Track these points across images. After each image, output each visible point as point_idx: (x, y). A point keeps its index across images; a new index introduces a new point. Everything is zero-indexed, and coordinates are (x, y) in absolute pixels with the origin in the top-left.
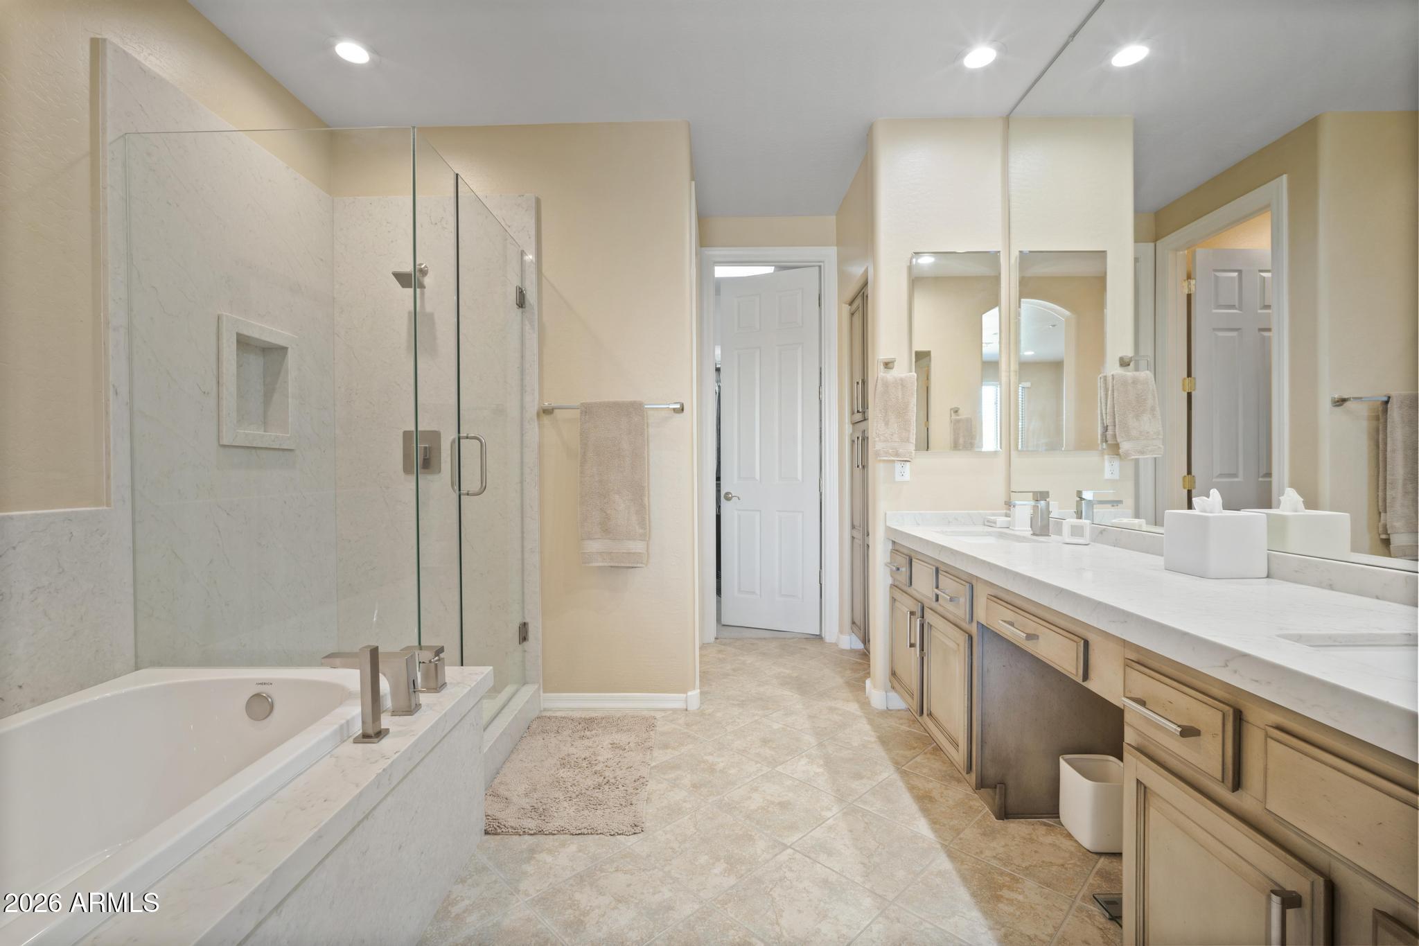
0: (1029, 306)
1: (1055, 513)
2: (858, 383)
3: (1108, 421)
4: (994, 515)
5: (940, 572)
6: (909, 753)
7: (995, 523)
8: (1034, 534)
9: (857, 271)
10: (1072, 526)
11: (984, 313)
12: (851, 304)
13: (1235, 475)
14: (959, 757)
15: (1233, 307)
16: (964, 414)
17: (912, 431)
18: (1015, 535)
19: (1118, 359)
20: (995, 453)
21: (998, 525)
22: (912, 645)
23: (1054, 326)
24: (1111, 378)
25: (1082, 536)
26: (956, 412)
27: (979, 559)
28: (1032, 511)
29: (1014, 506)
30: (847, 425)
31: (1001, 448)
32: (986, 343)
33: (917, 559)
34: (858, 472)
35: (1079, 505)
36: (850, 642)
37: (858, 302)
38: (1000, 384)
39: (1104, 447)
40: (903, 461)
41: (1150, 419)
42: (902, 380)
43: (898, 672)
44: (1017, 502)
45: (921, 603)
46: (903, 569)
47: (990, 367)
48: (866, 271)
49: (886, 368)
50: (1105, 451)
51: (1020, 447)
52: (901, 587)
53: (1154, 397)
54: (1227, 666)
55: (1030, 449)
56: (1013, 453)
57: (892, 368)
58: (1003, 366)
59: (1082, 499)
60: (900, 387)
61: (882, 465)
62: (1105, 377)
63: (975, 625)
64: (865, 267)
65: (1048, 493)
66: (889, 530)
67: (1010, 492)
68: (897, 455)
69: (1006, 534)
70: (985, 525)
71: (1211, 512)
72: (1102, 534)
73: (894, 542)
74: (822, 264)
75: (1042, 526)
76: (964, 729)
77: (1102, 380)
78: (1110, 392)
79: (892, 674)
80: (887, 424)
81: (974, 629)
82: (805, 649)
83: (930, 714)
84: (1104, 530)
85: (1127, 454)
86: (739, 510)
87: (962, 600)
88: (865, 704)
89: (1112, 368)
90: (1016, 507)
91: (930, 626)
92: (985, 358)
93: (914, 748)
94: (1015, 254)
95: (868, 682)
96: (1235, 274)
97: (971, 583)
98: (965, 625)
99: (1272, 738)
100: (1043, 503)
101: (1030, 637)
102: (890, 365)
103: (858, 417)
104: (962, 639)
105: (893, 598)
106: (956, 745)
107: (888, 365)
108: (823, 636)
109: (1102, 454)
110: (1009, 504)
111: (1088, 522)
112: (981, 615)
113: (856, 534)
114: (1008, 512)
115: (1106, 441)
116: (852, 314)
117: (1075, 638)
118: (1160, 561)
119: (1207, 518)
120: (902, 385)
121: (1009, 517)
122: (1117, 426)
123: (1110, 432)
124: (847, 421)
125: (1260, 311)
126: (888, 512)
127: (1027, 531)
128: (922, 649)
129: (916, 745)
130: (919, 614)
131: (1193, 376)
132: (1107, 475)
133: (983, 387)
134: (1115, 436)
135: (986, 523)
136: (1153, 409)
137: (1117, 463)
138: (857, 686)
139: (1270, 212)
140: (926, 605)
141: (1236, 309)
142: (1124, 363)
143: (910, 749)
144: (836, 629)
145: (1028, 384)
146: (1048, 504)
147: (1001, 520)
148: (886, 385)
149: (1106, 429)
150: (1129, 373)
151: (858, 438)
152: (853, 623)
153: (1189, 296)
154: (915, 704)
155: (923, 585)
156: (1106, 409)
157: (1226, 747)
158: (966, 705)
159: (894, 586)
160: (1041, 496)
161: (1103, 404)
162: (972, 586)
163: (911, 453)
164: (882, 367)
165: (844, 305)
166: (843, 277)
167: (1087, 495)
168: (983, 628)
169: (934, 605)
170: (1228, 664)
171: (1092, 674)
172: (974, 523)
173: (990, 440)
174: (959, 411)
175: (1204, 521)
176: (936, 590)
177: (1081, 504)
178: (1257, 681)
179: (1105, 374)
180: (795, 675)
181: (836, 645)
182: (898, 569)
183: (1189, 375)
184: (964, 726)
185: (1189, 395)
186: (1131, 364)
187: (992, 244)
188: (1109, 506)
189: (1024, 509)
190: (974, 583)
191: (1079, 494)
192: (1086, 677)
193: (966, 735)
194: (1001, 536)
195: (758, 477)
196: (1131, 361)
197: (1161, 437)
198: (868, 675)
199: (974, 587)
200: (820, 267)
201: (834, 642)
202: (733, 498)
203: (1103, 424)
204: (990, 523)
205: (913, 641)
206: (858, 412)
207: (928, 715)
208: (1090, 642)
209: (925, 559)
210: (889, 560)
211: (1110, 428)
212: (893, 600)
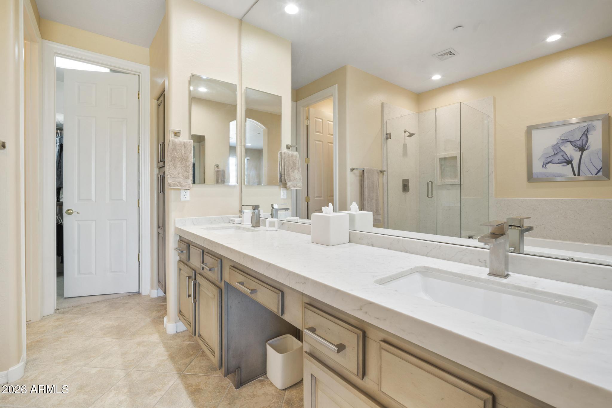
0: (250, 122)
1: (262, 215)
2: (160, 144)
3: (282, 173)
4: (234, 217)
5: (205, 253)
6: (187, 361)
7: (234, 221)
8: (253, 227)
9: (160, 81)
10: (270, 222)
11: (230, 122)
12: (158, 100)
13: (321, 197)
14: (215, 360)
15: (320, 132)
16: (221, 168)
17: (190, 172)
18: (244, 228)
19: (286, 145)
20: (234, 186)
21: (236, 223)
22: (189, 296)
23: (259, 133)
24: (283, 153)
25: (274, 226)
26: (218, 166)
27: (225, 246)
28: (252, 214)
29: (243, 213)
30: (155, 169)
31: (237, 183)
32: (232, 138)
33: (193, 245)
34: (161, 195)
35: (272, 210)
36: (156, 293)
37: (161, 99)
38: (237, 157)
39: (281, 184)
40: (185, 189)
41: (297, 173)
42: (184, 143)
43: (183, 311)
44: (245, 211)
45: (194, 270)
46: (185, 252)
47: (233, 149)
48: (164, 82)
49: (175, 135)
50: (281, 186)
51: (246, 184)
52: (184, 262)
53: (299, 163)
54: (361, 309)
55: (251, 184)
56: (243, 186)
57: (179, 136)
58: (238, 149)
59: (273, 208)
60: (183, 147)
61: (173, 191)
62: (281, 153)
63: (223, 282)
64: (164, 79)
65: (259, 206)
66: (177, 229)
67: (242, 206)
68: (181, 186)
69: (240, 227)
70: (229, 222)
71: (329, 214)
72: (282, 225)
73: (180, 236)
74: (140, 74)
75: (256, 222)
76: (218, 344)
77: (280, 154)
78: (283, 160)
79: (179, 312)
80: (175, 168)
81: (222, 285)
82: (127, 303)
83: (200, 335)
84: (284, 223)
85: (290, 187)
86: (78, 221)
87: (216, 269)
88: (163, 333)
89: (284, 149)
90: (245, 213)
91: (199, 284)
92: (231, 145)
93: (191, 356)
94: (244, 88)
95: (165, 319)
96: (321, 120)
97: (220, 259)
98: (218, 283)
99: (384, 349)
100: (257, 210)
101: (254, 291)
102: (178, 134)
103: (161, 164)
104: (216, 291)
105: (179, 268)
106: (213, 353)
107: (176, 134)
108: (141, 292)
109: (280, 187)
110: (241, 212)
111: (277, 219)
112: (226, 277)
113: (160, 231)
114: (241, 215)
115: (282, 182)
116: (159, 106)
117: (277, 291)
118: (309, 238)
119: (329, 217)
120: (184, 146)
121: (241, 218)
122: (286, 175)
123: (283, 178)
124: (155, 166)
125: (328, 135)
126: (176, 219)
127: (250, 224)
128: (195, 298)
129: (192, 353)
130: (193, 277)
131: (309, 157)
132: (282, 197)
133: (230, 158)
134: (285, 179)
135: (230, 222)
136: (299, 169)
137: (285, 191)
138: (159, 321)
139: (332, 98)
140: (197, 272)
141: (321, 133)
142: (288, 147)
143: (188, 357)
144: (149, 287)
145: (249, 158)
146: (259, 211)
147: (237, 220)
148: (175, 145)
149: (281, 176)
150: (290, 152)
151: (161, 176)
152: (159, 282)
153: (307, 126)
154: (191, 329)
155: (195, 261)
156: (282, 167)
157: (359, 355)
158: (219, 330)
159: (180, 261)
160: (256, 207)
161: (280, 165)
162: (222, 260)
163: (189, 184)
164: (173, 135)
165: (153, 100)
166: (153, 84)
167: (276, 206)
168: (227, 284)
169: (202, 271)
170: (362, 308)
171: (286, 311)
172: (224, 222)
173: (232, 179)
174: (219, 166)
175: (327, 219)
176: (202, 264)
177: (273, 210)
178: (378, 318)
179: (281, 152)
180: (117, 324)
181: (149, 296)
182: (182, 252)
183: (307, 157)
184: (218, 342)
185: (307, 165)
186: (291, 148)
187: (233, 80)
188: (284, 211)
189: (248, 214)
190: (223, 259)
191: (272, 205)
192: (283, 312)
193: (219, 348)
194: (238, 228)
195: (93, 199)
196: (290, 147)
197: (301, 180)
198: (165, 314)
199: (223, 261)
200: (139, 76)
201: (148, 294)
202: (74, 213)
203: (280, 173)
204: (232, 222)
205: (189, 294)
206: (161, 161)
207: (198, 336)
208: (284, 292)
209: (197, 246)
210: (177, 246)
211: (283, 176)
212: (180, 269)
